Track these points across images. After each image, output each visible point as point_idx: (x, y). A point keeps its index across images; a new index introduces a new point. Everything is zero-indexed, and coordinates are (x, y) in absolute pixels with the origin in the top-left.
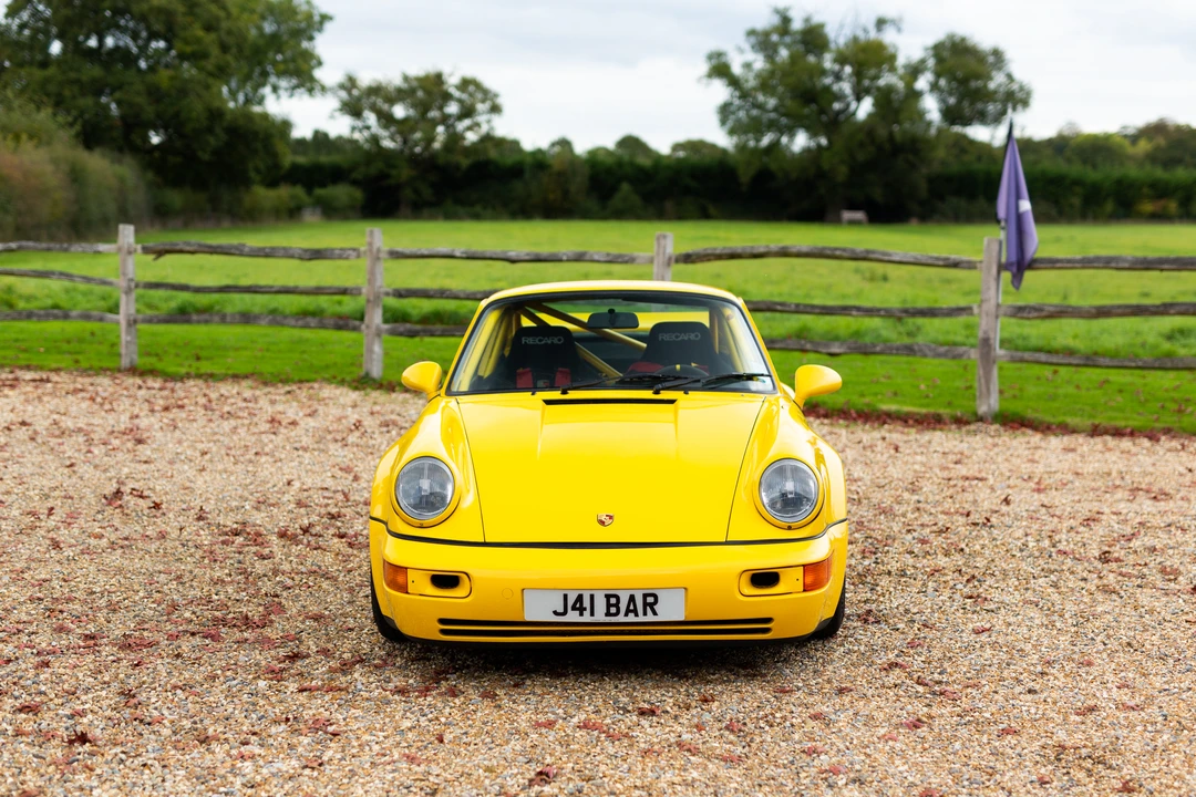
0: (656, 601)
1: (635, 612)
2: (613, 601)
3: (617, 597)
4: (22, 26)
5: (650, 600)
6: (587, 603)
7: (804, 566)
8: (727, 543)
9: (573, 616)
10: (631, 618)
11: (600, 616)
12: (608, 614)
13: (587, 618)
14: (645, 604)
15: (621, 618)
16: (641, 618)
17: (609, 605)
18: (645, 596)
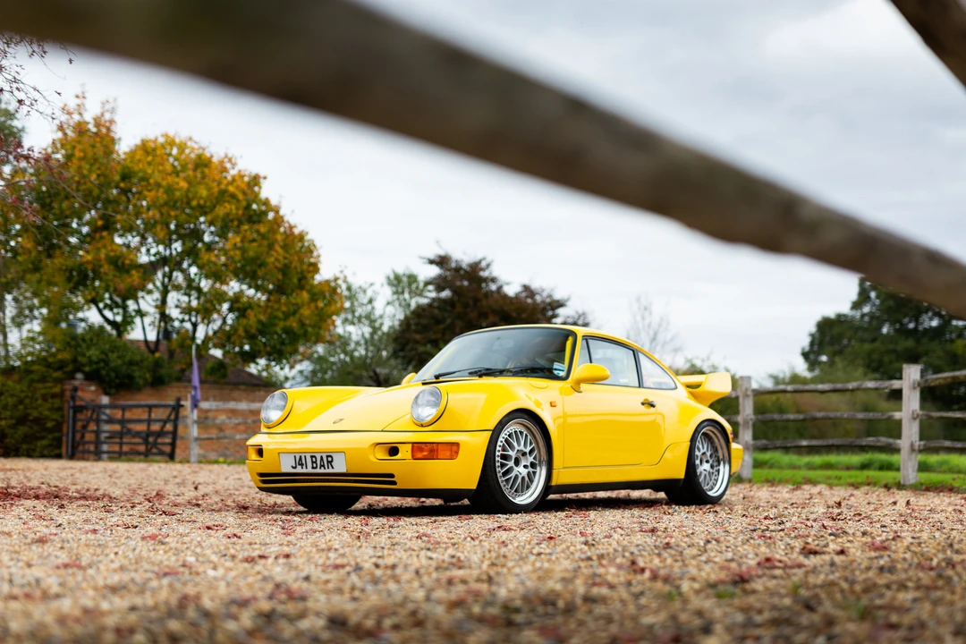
0: (332, 461)
1: (324, 466)
2: (314, 460)
3: (315, 457)
4: (863, 316)
5: (330, 459)
6: (304, 462)
7: (413, 443)
8: (382, 431)
9: (299, 470)
10: (322, 471)
11: (310, 470)
12: (313, 468)
13: (304, 471)
14: (328, 462)
15: (318, 470)
16: (327, 471)
17: (313, 462)
18: (327, 457)
